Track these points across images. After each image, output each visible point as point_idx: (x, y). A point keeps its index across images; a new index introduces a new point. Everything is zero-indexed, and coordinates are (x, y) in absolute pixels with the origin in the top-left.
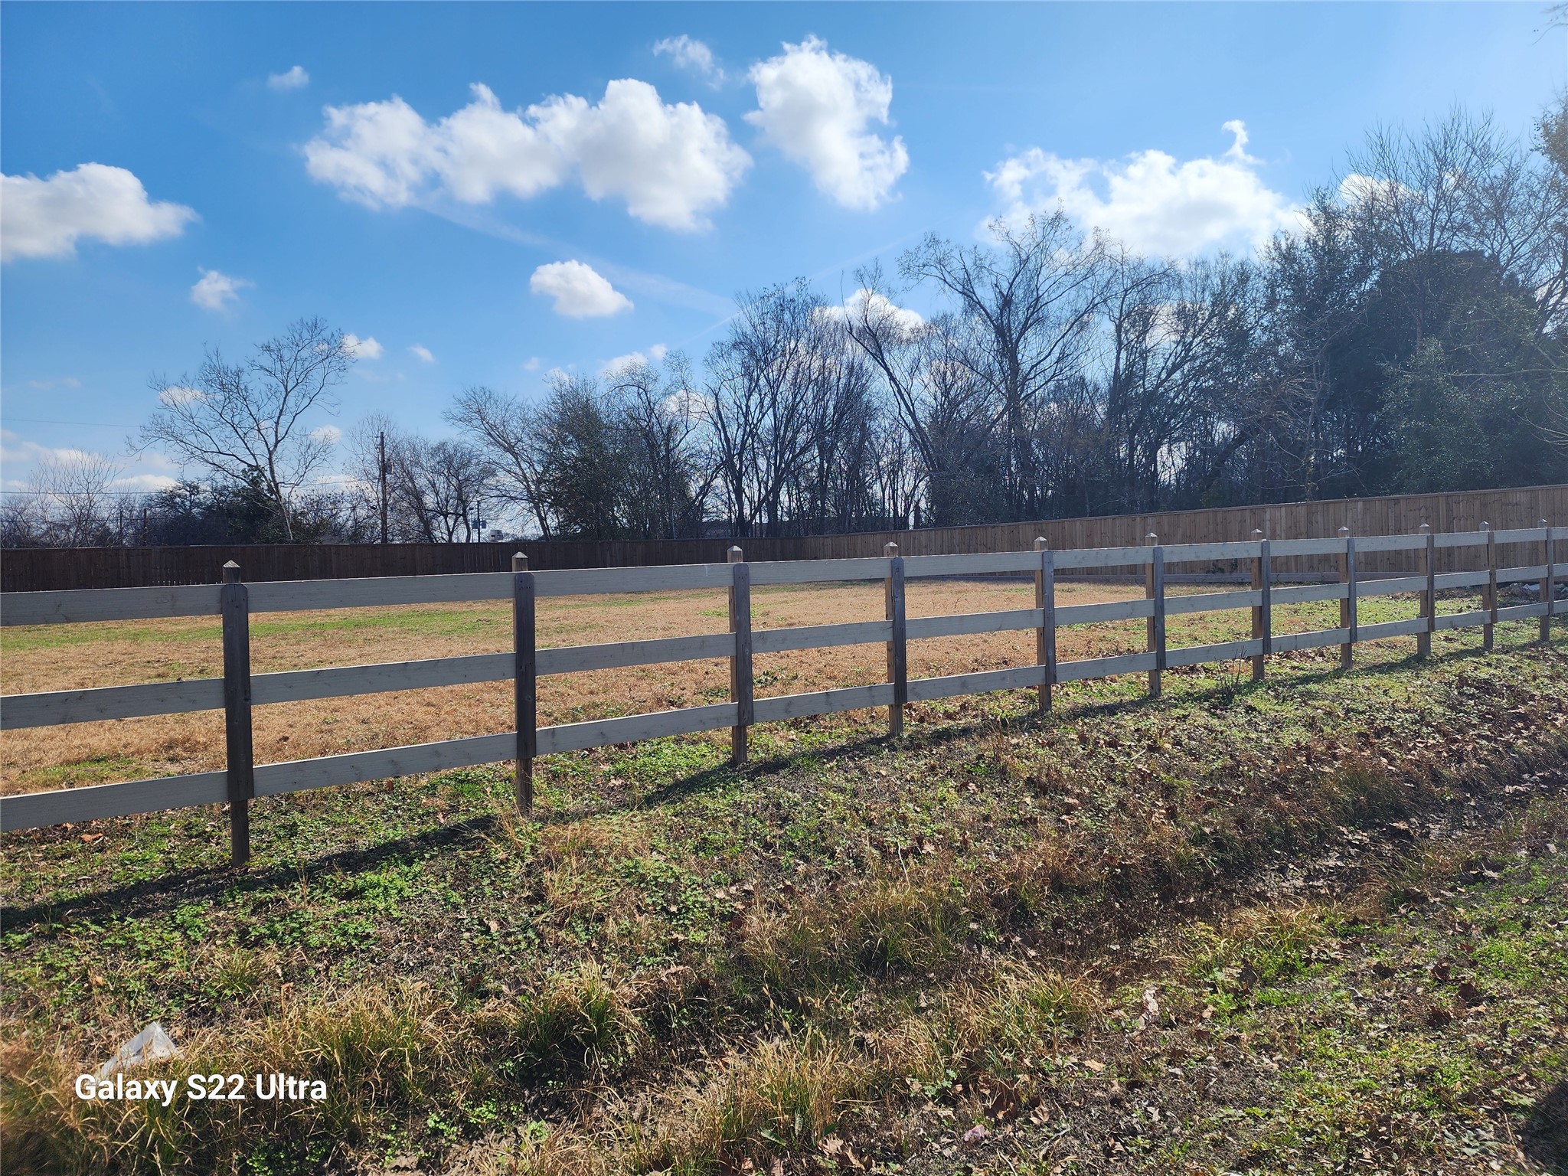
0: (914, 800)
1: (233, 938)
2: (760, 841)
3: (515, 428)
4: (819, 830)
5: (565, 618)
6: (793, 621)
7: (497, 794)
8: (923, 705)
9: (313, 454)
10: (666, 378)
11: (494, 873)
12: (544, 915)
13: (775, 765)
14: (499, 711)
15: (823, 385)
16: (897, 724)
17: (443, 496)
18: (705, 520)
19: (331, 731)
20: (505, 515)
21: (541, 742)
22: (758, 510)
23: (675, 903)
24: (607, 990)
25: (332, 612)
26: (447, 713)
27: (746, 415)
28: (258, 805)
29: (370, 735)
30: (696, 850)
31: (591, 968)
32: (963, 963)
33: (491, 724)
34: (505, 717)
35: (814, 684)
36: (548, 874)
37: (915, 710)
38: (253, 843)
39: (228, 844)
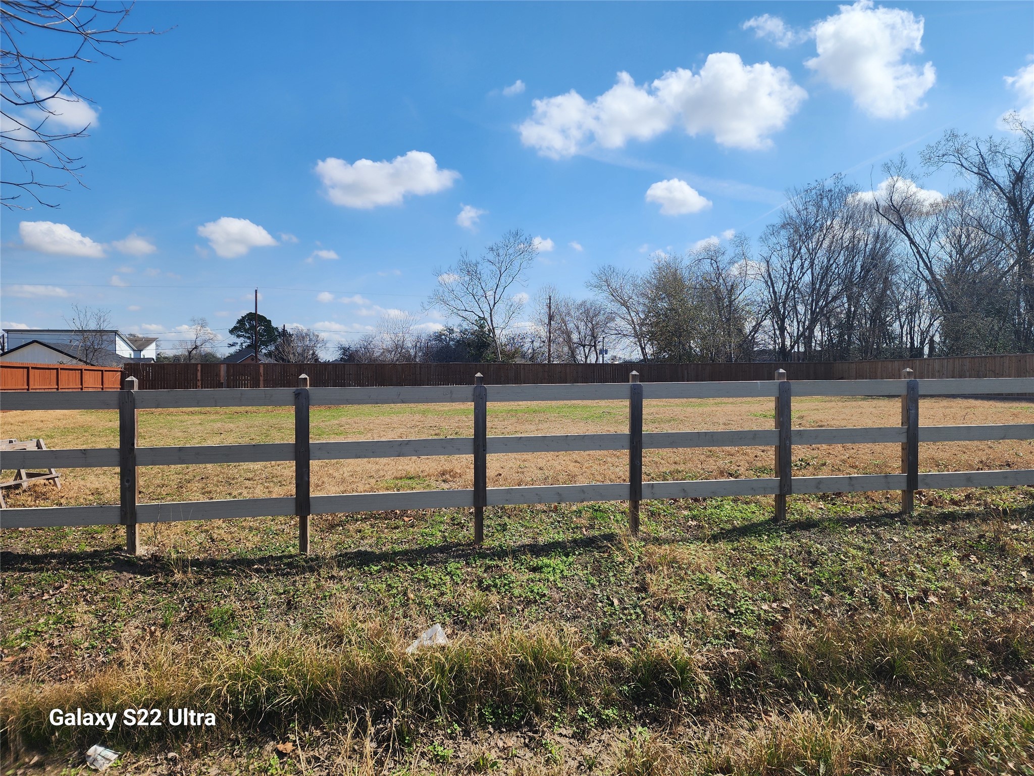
0: (922, 563)
1: (475, 584)
2: (795, 575)
3: (628, 290)
4: (842, 574)
5: (657, 413)
6: (823, 424)
7: (617, 521)
8: (932, 493)
9: (514, 310)
10: (730, 253)
11: (616, 569)
12: (646, 600)
13: (808, 525)
14: (617, 470)
15: (852, 250)
16: (908, 505)
17: (583, 334)
18: (755, 349)
19: (523, 473)
20: (620, 346)
21: (645, 491)
22: (797, 342)
23: (733, 607)
24: (687, 655)
25: (520, 403)
26: (586, 468)
27: (790, 275)
28: (488, 511)
29: (544, 477)
30: (748, 575)
31: (675, 639)
32: (959, 687)
33: (613, 477)
34: (621, 474)
35: (839, 470)
36: (649, 575)
37: (924, 496)
38: (485, 532)
39: (472, 530)
